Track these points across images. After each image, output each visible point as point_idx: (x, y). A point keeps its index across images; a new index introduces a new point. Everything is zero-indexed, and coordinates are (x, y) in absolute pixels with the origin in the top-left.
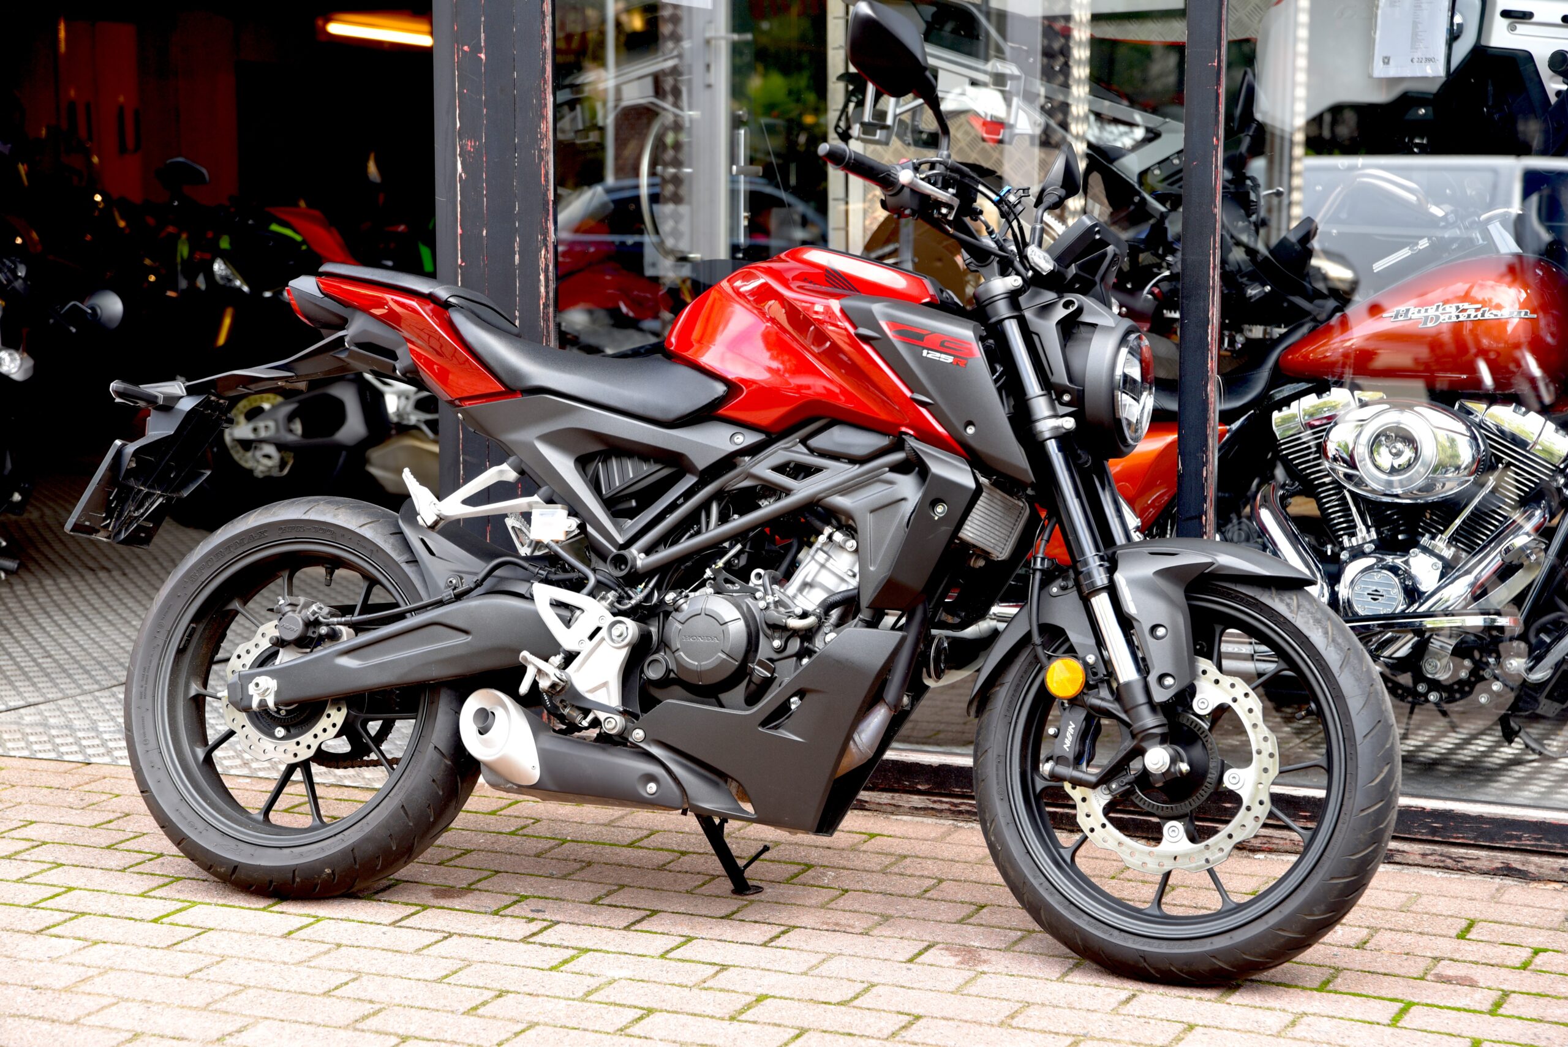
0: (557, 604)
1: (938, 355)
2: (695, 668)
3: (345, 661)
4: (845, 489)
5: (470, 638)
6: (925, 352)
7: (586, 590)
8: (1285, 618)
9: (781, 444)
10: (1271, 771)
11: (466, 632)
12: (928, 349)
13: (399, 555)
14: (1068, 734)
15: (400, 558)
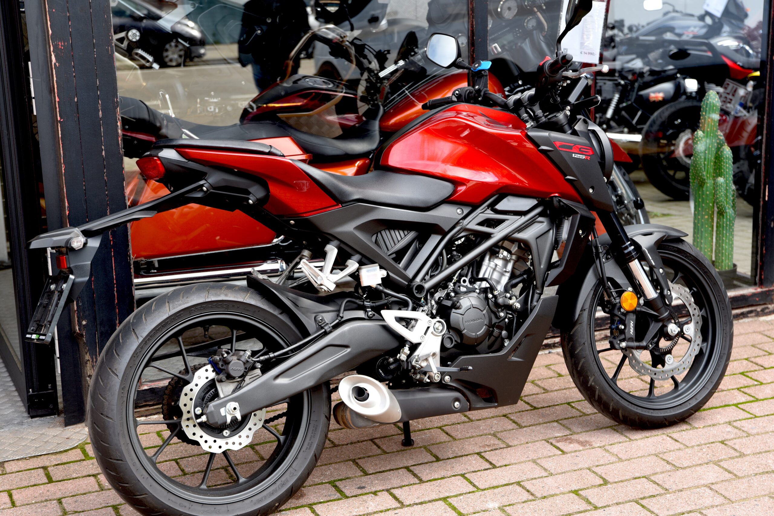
0: (400, 320)
1: (579, 155)
2: (474, 337)
3: (281, 381)
4: (520, 229)
5: (349, 350)
6: (573, 155)
7: (410, 308)
8: (690, 254)
9: (479, 210)
10: (699, 323)
11: (347, 347)
12: (575, 153)
13: (275, 311)
14: (631, 327)
15: (276, 312)
